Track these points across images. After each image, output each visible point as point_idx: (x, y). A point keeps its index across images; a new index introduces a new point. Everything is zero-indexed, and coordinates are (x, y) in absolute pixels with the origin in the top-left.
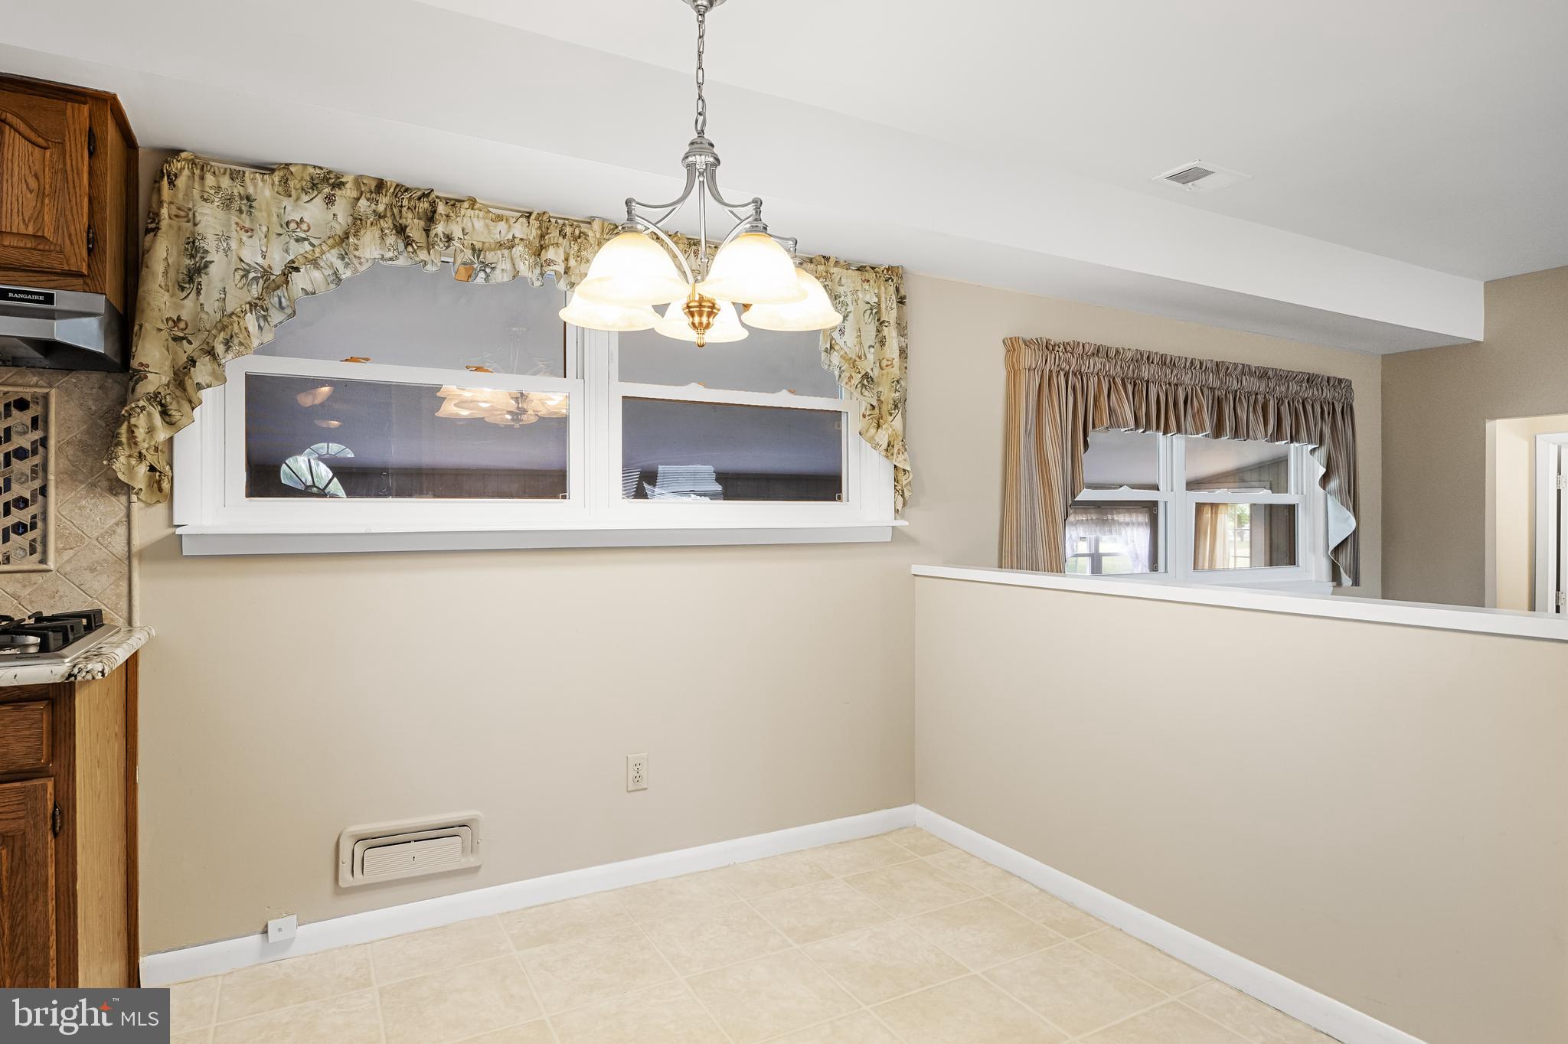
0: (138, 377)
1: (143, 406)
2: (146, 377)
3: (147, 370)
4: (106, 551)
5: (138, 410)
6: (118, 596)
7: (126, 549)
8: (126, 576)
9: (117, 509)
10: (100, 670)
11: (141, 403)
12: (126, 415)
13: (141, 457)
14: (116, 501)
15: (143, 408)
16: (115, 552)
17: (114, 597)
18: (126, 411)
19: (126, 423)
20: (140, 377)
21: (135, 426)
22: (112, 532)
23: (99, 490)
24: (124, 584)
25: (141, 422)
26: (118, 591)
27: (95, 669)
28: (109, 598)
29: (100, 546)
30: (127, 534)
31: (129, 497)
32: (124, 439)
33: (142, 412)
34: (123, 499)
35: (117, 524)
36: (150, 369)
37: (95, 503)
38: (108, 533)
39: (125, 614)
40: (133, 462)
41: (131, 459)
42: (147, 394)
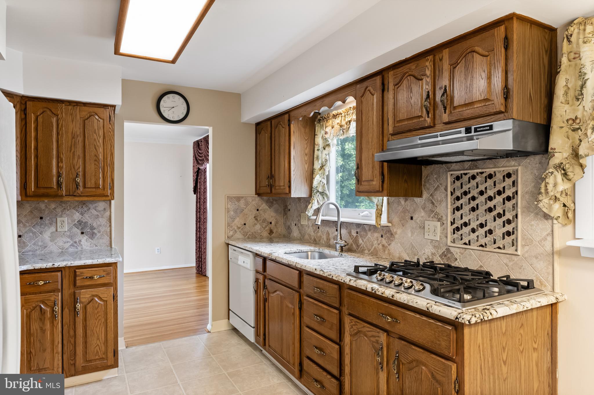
0: (550, 156)
1: (552, 172)
2: (554, 155)
3: (554, 151)
4: (542, 249)
5: (550, 174)
6: (548, 274)
7: (552, 249)
8: (552, 264)
9: (547, 227)
10: (469, 319)
11: (551, 170)
12: (545, 177)
13: (556, 199)
14: (547, 223)
15: (552, 173)
16: (546, 250)
17: (546, 274)
18: (545, 175)
19: (544, 181)
20: (551, 156)
21: (548, 183)
22: (545, 239)
23: (539, 216)
24: (551, 268)
25: (550, 180)
26: (548, 271)
27: (466, 318)
28: (544, 274)
29: (540, 246)
30: (552, 241)
31: (553, 222)
32: (543, 190)
33: (551, 175)
34: (550, 221)
35: (547, 235)
36: (556, 151)
37: (538, 223)
38: (543, 239)
39: (551, 284)
40: (552, 202)
41: (551, 200)
42: (555, 164)
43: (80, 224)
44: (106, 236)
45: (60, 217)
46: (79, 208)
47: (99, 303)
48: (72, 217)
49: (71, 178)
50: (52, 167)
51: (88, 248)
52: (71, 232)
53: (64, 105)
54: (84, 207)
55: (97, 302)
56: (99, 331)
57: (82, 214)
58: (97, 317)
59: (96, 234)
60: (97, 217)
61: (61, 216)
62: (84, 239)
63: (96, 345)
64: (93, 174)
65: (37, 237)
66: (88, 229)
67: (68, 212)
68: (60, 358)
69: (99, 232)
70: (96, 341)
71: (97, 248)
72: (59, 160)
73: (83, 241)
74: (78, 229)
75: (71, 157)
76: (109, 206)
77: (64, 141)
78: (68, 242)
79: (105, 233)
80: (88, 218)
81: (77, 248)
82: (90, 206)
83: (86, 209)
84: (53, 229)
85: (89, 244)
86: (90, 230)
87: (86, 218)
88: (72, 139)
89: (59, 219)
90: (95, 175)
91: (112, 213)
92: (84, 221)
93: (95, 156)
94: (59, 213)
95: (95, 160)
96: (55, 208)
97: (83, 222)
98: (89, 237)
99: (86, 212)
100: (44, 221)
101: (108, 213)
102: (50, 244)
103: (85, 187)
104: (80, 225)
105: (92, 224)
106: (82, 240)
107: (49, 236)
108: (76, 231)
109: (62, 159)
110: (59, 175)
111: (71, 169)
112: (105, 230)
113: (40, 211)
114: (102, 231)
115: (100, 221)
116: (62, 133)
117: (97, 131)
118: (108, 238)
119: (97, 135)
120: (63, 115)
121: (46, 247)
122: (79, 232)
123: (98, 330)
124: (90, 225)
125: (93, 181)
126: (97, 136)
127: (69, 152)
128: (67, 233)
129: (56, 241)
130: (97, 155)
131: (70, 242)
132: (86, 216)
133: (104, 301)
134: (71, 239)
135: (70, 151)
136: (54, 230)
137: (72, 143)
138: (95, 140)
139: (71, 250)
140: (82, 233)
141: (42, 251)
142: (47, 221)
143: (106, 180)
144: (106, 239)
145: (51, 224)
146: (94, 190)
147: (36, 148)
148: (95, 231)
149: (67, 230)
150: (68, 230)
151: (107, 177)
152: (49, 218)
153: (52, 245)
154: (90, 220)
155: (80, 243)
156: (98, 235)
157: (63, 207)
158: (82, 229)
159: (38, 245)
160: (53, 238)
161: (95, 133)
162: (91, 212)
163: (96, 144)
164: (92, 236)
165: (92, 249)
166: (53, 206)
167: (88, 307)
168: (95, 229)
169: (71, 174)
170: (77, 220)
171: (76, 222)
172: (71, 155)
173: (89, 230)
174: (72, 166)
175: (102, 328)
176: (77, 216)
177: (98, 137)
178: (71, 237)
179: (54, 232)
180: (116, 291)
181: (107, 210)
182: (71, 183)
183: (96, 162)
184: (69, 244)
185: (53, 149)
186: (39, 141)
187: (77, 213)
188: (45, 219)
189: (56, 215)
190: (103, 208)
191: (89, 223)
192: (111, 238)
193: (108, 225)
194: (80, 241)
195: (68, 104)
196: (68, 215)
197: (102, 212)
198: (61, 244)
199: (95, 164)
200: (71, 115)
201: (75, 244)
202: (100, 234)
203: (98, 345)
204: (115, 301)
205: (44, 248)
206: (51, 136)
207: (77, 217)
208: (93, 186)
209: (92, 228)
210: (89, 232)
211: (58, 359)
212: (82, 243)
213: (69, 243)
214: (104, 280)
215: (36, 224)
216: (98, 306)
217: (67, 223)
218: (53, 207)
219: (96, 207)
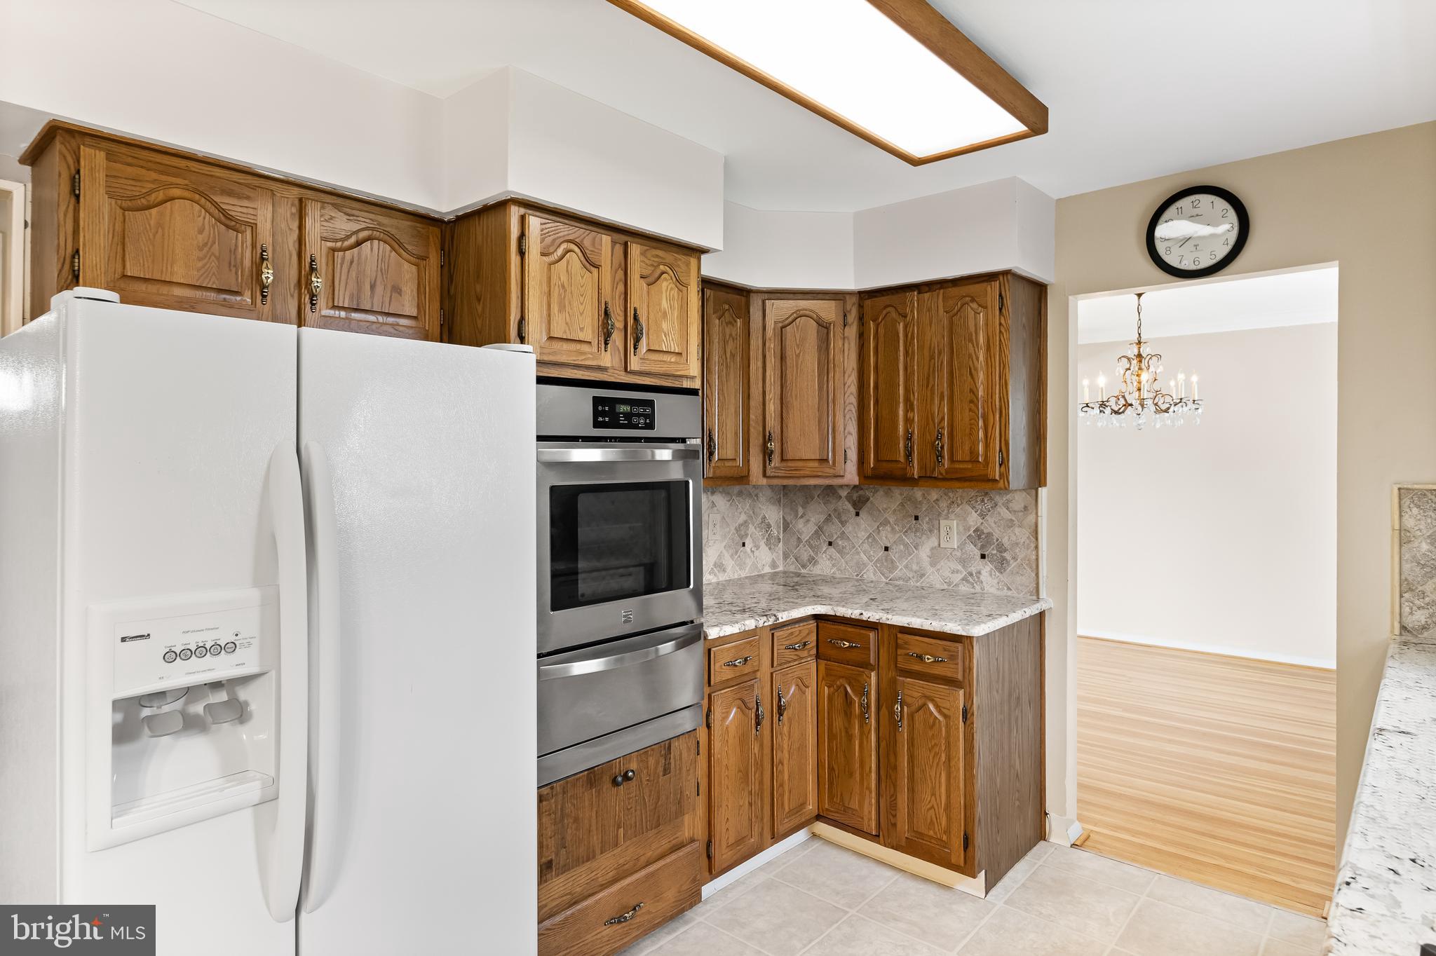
43: (979, 537)
44: (1029, 570)
45: (945, 519)
46: (977, 502)
47: (936, 718)
48: (965, 519)
49: (929, 442)
50: (898, 420)
51: (993, 590)
52: (964, 551)
53: (916, 293)
54: (986, 501)
55: (931, 713)
56: (935, 777)
57: (982, 516)
58: (933, 747)
59: (1008, 562)
60: (1010, 524)
61: (947, 518)
62: (986, 569)
63: (929, 806)
64: (967, 431)
65: (910, 555)
66: (993, 549)
67: (958, 510)
68: (873, 801)
69: (1015, 558)
70: (930, 796)
71: (1009, 593)
72: (909, 406)
73: (984, 572)
74: (975, 546)
75: (929, 400)
76: (1034, 502)
77: (915, 367)
78: (958, 572)
79: (1027, 562)
80: (993, 525)
81: (974, 587)
82: (997, 498)
83: (989, 505)
84: (933, 542)
85: (996, 581)
86: (997, 551)
87: (989, 525)
88: (930, 361)
89: (943, 523)
90: (970, 434)
91: (1039, 519)
92: (985, 531)
93: (971, 391)
94: (943, 511)
95: (971, 402)
96: (937, 500)
97: (983, 533)
98: (995, 567)
99: (989, 511)
100: (920, 524)
101: (1032, 518)
102: (930, 570)
103: (952, 460)
104: (979, 539)
105: (1000, 540)
106: (982, 572)
107: (928, 554)
108: (972, 552)
109: (913, 402)
110: (909, 437)
111: (928, 424)
112: (1026, 556)
113: (916, 504)
114: (1021, 556)
115: (1017, 533)
116: (913, 352)
117: (974, 334)
118: (1034, 575)
119: (975, 345)
120: (914, 314)
121: (923, 575)
122: (978, 553)
123: (933, 774)
124: (997, 540)
125: (967, 448)
126: (973, 346)
127: (924, 388)
128: (956, 553)
129: (938, 567)
130: (975, 390)
131: (961, 572)
132: (990, 520)
133: (945, 716)
134: (964, 567)
135: (927, 386)
136: (936, 544)
137: (929, 369)
138: (970, 356)
139: (964, 588)
140: (983, 556)
141: (917, 581)
142: (924, 523)
143: (991, 444)
144: (1026, 579)
145: (931, 531)
146: (970, 466)
147: (876, 387)
148: (1007, 555)
149: (956, 547)
150: (958, 547)
151: (993, 437)
152: (927, 519)
153: (933, 572)
154: (997, 531)
155: (978, 578)
156: (1013, 564)
157: (950, 498)
158: (982, 547)
159: (911, 570)
160: (934, 560)
161: (971, 340)
162: (999, 513)
163: (972, 366)
164: (1001, 565)
165: (999, 593)
166: (934, 495)
167: (916, 716)
168: (1005, 550)
169: (927, 434)
170: (974, 526)
171: (971, 532)
172: (929, 394)
173: (995, 552)
174: (930, 416)
175: (941, 773)
176: (973, 519)
177: (976, 349)
178: (963, 562)
179: (935, 547)
180: (970, 702)
181: (1030, 511)
182: (928, 452)
183: (971, 405)
184: (961, 576)
185: (899, 386)
186: (880, 373)
187: (974, 512)
188: (922, 520)
189: (939, 514)
190: (1023, 506)
191: (996, 536)
192: (1037, 575)
193: (1033, 545)
194: (979, 573)
195: (927, 289)
196: (957, 516)
197: (1021, 514)
198: (947, 573)
199: (970, 410)
200: (929, 311)
201: (970, 579)
202: (1016, 563)
203: (933, 807)
204: (968, 722)
205: (921, 577)
206: (897, 359)
207: (973, 521)
208: (967, 458)
209: (1001, 548)
210: (995, 555)
211: (870, 801)
212: (982, 578)
213: (959, 574)
214: (945, 669)
215: (910, 528)
216: (934, 724)
217: (957, 533)
218: (935, 498)
219: (1009, 501)
